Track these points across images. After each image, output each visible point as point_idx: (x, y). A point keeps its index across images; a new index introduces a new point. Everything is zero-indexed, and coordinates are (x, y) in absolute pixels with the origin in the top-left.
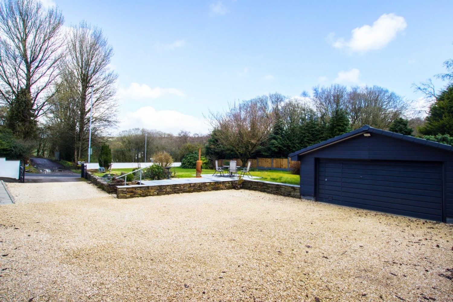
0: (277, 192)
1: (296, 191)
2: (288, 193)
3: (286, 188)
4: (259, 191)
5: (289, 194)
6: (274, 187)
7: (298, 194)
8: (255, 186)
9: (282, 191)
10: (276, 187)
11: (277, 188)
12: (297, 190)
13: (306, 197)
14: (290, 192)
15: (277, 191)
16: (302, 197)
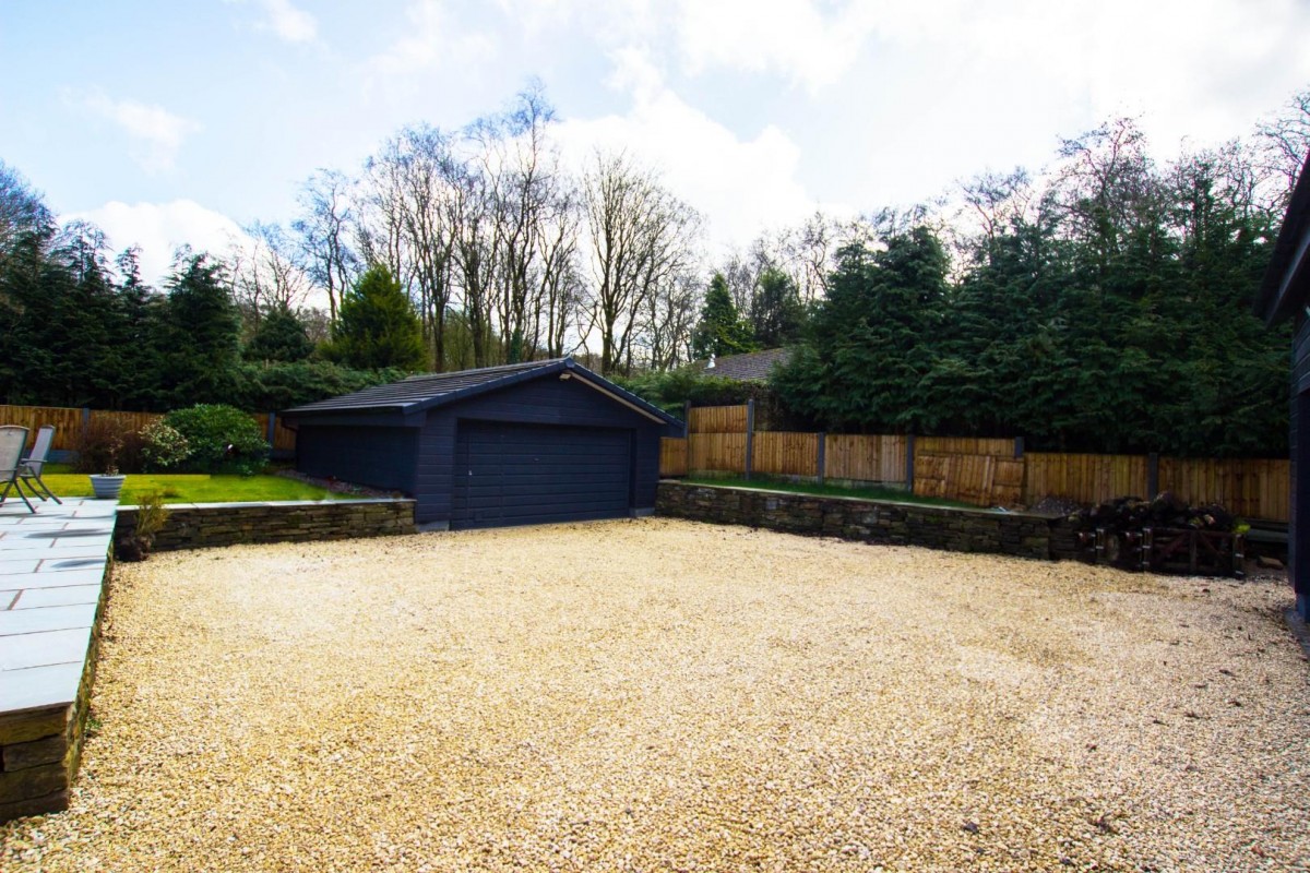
0: (335, 529)
1: (402, 514)
2: (377, 526)
3: (368, 510)
4: (245, 542)
5: (379, 529)
6: (319, 517)
7: (410, 521)
8: (223, 528)
9: (355, 523)
10: (326, 515)
11: (334, 516)
12: (404, 510)
13: (429, 526)
14: (383, 521)
15: (332, 526)
16: (417, 528)
